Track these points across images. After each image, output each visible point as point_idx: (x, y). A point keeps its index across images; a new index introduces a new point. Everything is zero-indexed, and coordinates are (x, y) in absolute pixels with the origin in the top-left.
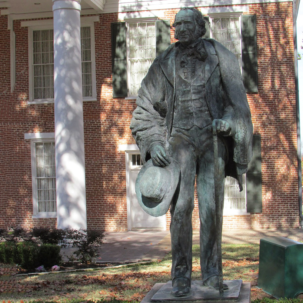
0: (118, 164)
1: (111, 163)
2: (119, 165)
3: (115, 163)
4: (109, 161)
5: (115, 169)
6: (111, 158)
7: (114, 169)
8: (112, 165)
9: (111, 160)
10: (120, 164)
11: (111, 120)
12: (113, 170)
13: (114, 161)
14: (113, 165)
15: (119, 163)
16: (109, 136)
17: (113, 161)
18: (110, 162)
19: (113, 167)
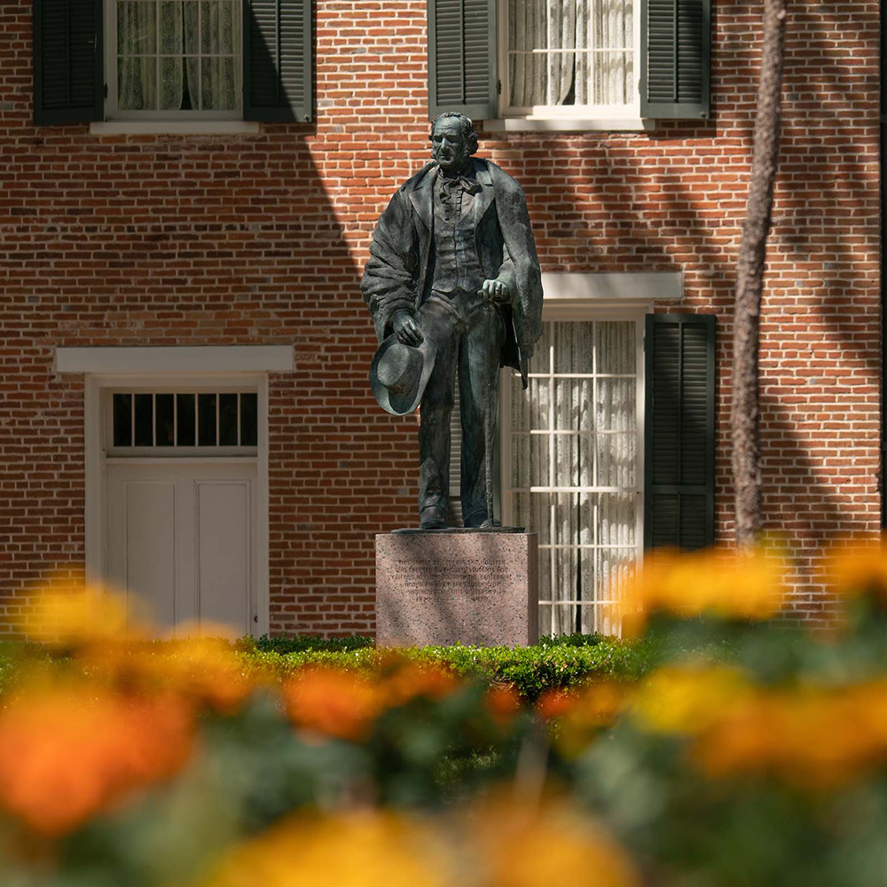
0: (51, 437)
1: (16, 432)
2: (55, 441)
3: (35, 432)
4: (8, 419)
5: (35, 458)
6: (17, 405)
7: (28, 458)
8: (23, 437)
9: (15, 414)
10: (62, 435)
11: (19, 230)
12: (23, 462)
13: (31, 419)
14: (27, 441)
15: (57, 432)
16: (13, 304)
17: (27, 423)
18: (12, 423)
19: (27, 450)
